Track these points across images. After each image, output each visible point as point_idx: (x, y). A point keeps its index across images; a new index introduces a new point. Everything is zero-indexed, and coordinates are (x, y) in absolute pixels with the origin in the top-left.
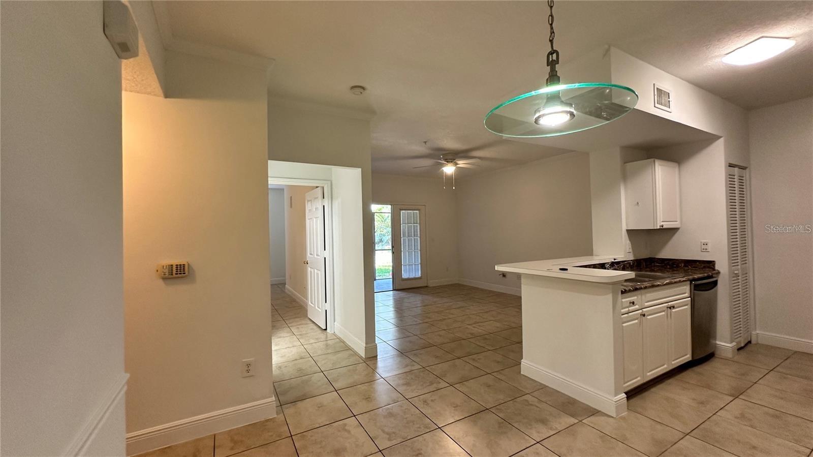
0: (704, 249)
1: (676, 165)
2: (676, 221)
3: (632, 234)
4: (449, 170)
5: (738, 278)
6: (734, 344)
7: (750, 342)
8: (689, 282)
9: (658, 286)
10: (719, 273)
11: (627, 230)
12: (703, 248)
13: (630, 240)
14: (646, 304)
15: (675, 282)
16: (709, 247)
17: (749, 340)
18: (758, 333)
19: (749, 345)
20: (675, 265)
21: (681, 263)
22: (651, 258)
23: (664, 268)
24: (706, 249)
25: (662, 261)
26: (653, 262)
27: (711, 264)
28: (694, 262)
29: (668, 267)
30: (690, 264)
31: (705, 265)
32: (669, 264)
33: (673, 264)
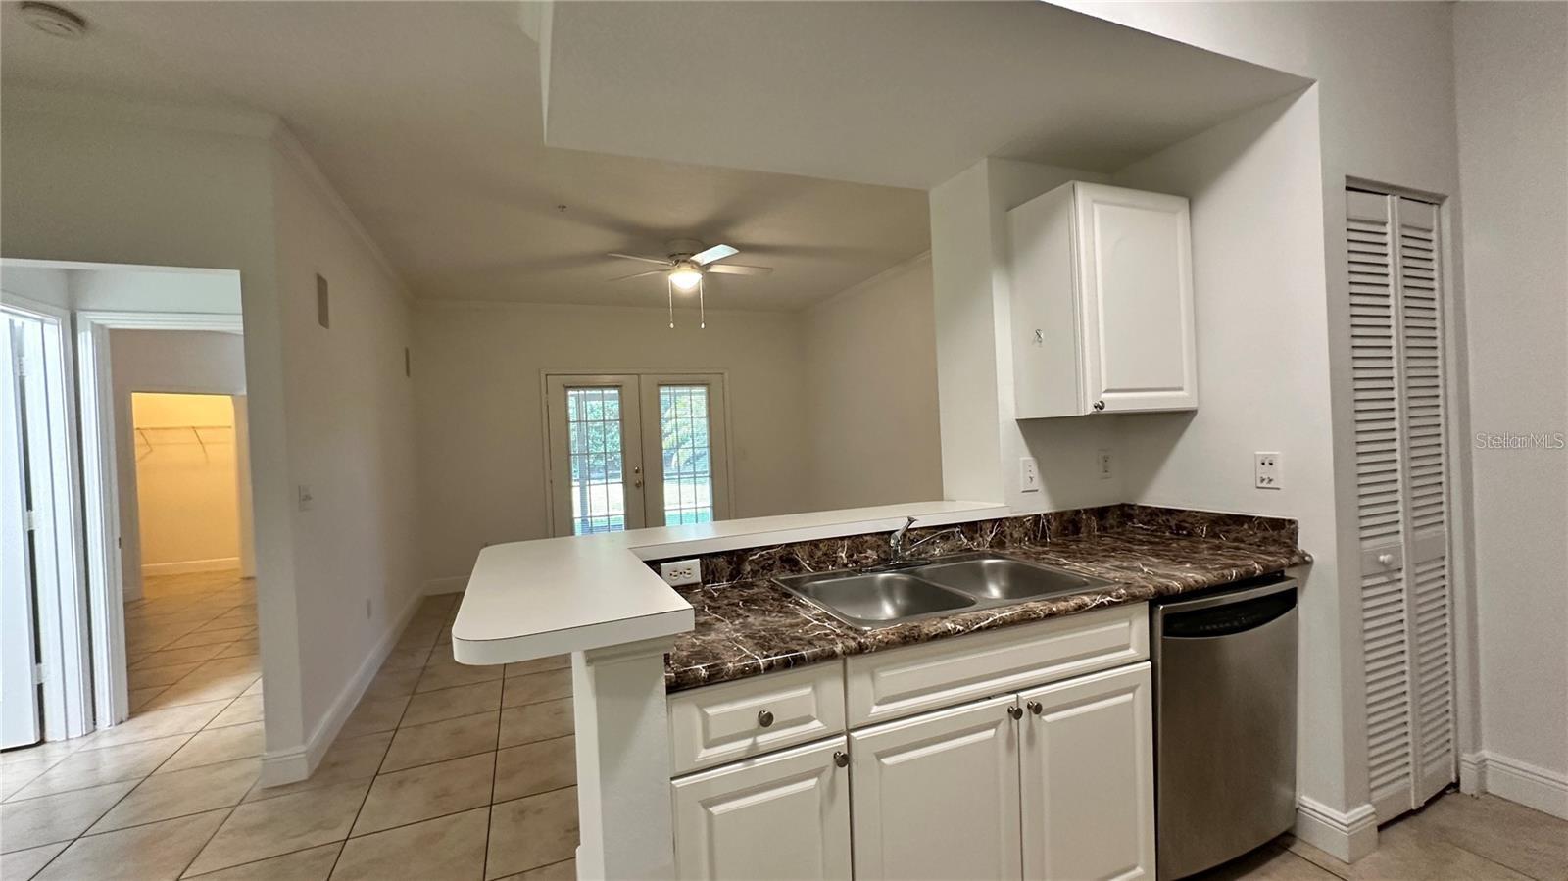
0: (1263, 480)
1: (1179, 204)
2: (1181, 389)
3: (1036, 430)
4: (685, 281)
5: (1397, 576)
6: (1366, 809)
7: (1455, 786)
8: (1145, 607)
9: (945, 635)
10: (1305, 562)
11: (1017, 420)
12: (1259, 476)
13: (1034, 452)
14: (876, 709)
15: (1067, 613)
16: (1279, 474)
17: (1454, 780)
18: (1486, 760)
19: (1450, 797)
20: (1184, 529)
21: (1202, 524)
22: (1123, 505)
23: (1156, 537)
24: (1271, 480)
25: (1151, 514)
26: (1130, 517)
27: (1283, 532)
28: (1234, 523)
29: (1168, 534)
30: (1226, 528)
31: (1267, 534)
32: (1170, 528)
33: (1179, 527)
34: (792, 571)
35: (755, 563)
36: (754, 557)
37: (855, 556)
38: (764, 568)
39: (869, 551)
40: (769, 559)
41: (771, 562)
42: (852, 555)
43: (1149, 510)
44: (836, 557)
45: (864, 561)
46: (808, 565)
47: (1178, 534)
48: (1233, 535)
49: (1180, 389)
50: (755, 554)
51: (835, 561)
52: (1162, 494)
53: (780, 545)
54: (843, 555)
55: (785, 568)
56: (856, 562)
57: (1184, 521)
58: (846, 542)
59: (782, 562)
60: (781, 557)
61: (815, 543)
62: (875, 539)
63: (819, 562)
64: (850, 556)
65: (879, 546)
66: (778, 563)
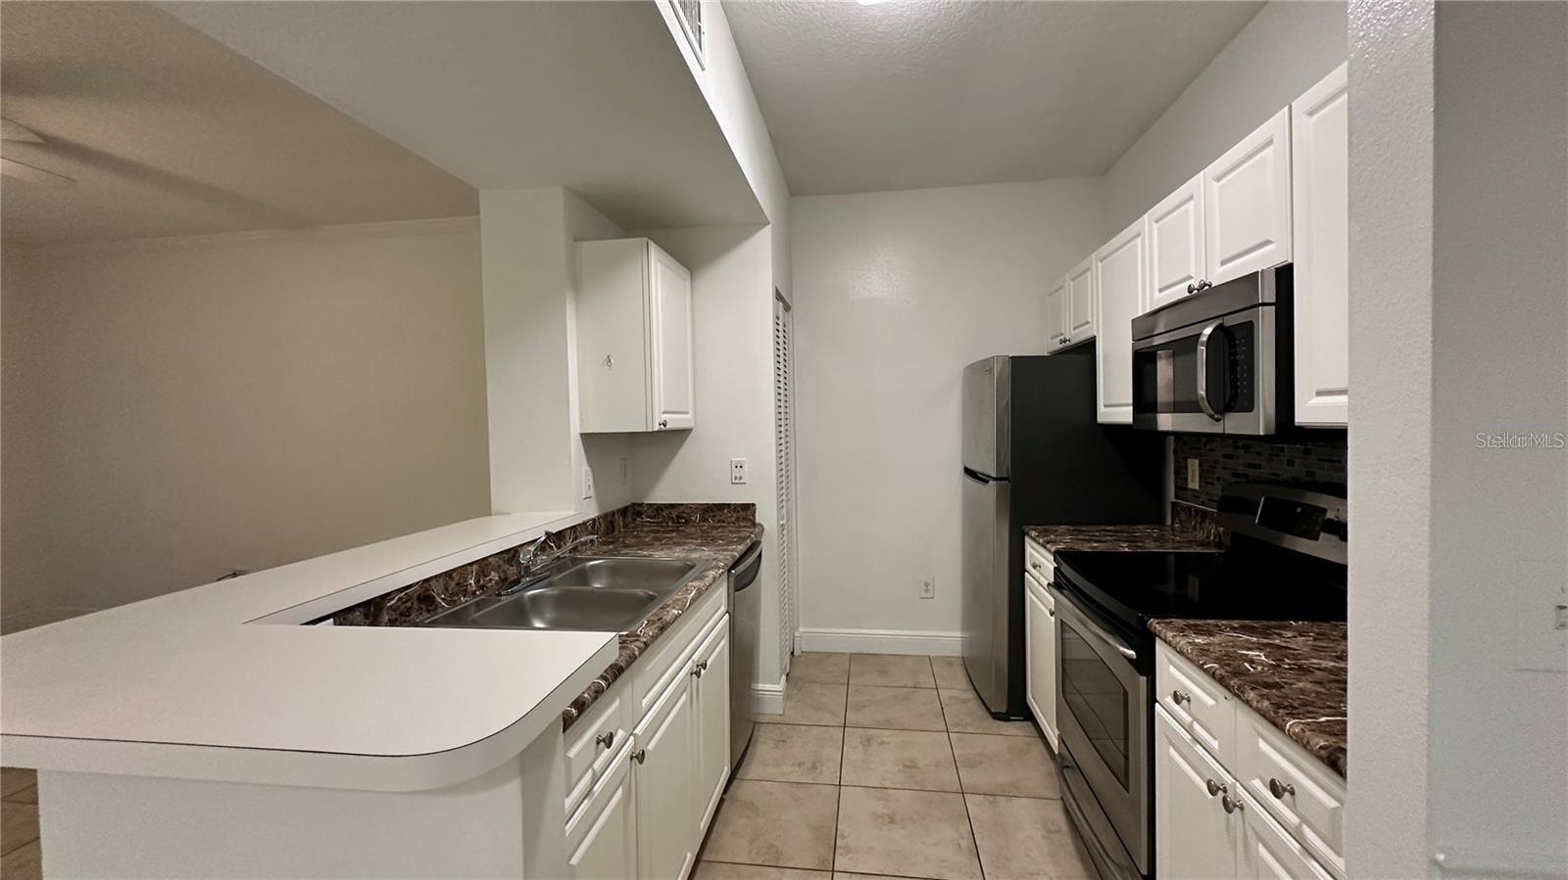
0: (736, 478)
1: (685, 272)
3: (598, 444)
7: (793, 653)
8: (726, 574)
11: (580, 434)
12: (734, 475)
13: (590, 463)
14: (644, 702)
16: (746, 473)
17: (792, 650)
18: (802, 633)
20: (683, 518)
21: (696, 513)
22: (634, 504)
23: (662, 527)
24: (741, 478)
25: (657, 510)
26: (639, 514)
27: (749, 512)
28: (719, 510)
29: (670, 524)
30: (712, 514)
31: (739, 515)
32: (673, 518)
33: (679, 517)
34: (428, 611)
35: (394, 611)
36: (392, 602)
37: (482, 582)
38: (401, 615)
39: (493, 573)
40: (407, 601)
41: (408, 604)
42: (479, 581)
43: (655, 507)
44: (467, 585)
45: (489, 585)
46: (443, 599)
47: (678, 522)
48: (718, 518)
49: (687, 413)
50: (393, 599)
51: (466, 590)
52: (664, 493)
53: (418, 583)
54: (472, 582)
55: (421, 609)
56: (482, 587)
57: (684, 512)
58: (475, 567)
59: (420, 603)
60: (419, 596)
61: (449, 574)
62: (497, 559)
63: (453, 594)
64: (477, 582)
65: (499, 566)
66: (415, 605)
